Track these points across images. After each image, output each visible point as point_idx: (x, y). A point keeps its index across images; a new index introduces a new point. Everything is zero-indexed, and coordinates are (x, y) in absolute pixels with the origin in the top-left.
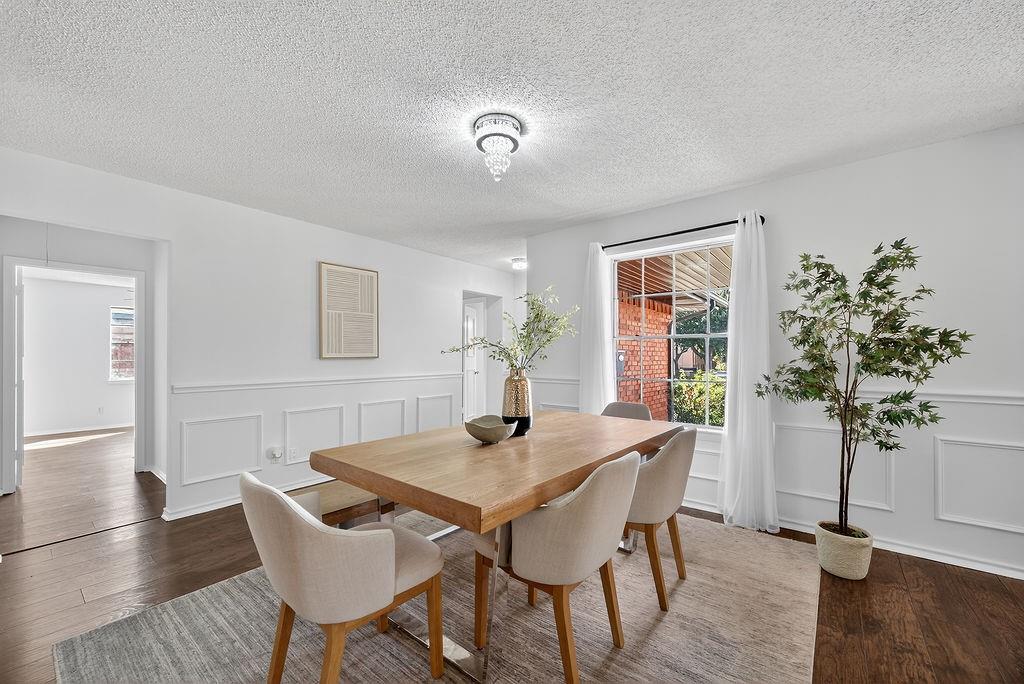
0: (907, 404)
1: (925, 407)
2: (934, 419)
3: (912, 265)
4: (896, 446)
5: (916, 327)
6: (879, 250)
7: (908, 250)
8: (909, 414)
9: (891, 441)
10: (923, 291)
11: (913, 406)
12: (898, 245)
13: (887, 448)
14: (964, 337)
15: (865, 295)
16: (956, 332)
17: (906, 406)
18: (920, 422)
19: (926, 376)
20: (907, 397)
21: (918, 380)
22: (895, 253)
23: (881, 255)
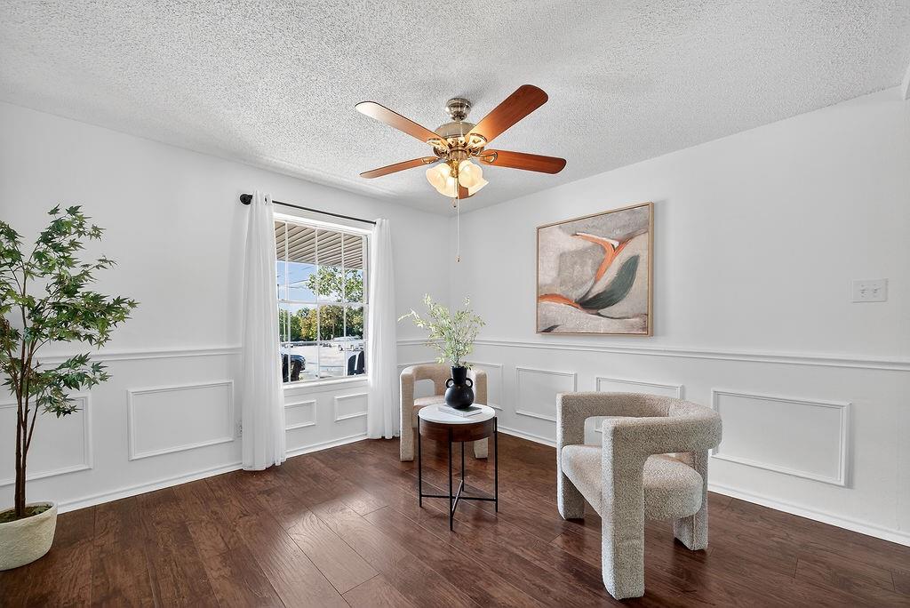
0: (82, 366)
1: (97, 368)
2: (104, 378)
3: (98, 236)
4: (73, 409)
5: (89, 293)
6: (55, 211)
7: (81, 218)
8: (82, 376)
9: (68, 405)
10: (105, 261)
11: (86, 368)
12: (73, 211)
13: (65, 413)
14: (132, 304)
15: (39, 256)
16: (127, 301)
17: (82, 368)
18: (92, 382)
19: (106, 339)
20: (82, 360)
21: (99, 343)
22: (69, 218)
23: (57, 217)
